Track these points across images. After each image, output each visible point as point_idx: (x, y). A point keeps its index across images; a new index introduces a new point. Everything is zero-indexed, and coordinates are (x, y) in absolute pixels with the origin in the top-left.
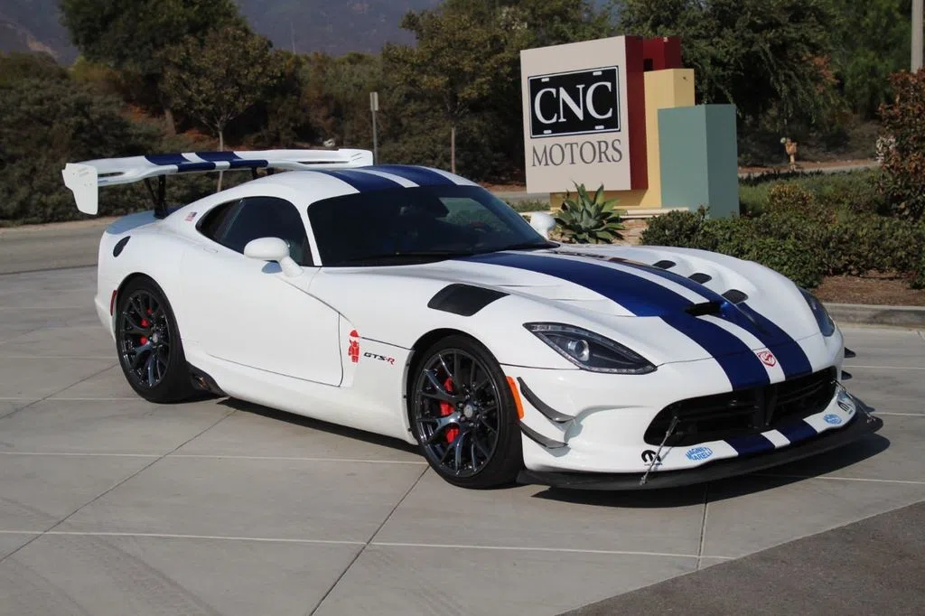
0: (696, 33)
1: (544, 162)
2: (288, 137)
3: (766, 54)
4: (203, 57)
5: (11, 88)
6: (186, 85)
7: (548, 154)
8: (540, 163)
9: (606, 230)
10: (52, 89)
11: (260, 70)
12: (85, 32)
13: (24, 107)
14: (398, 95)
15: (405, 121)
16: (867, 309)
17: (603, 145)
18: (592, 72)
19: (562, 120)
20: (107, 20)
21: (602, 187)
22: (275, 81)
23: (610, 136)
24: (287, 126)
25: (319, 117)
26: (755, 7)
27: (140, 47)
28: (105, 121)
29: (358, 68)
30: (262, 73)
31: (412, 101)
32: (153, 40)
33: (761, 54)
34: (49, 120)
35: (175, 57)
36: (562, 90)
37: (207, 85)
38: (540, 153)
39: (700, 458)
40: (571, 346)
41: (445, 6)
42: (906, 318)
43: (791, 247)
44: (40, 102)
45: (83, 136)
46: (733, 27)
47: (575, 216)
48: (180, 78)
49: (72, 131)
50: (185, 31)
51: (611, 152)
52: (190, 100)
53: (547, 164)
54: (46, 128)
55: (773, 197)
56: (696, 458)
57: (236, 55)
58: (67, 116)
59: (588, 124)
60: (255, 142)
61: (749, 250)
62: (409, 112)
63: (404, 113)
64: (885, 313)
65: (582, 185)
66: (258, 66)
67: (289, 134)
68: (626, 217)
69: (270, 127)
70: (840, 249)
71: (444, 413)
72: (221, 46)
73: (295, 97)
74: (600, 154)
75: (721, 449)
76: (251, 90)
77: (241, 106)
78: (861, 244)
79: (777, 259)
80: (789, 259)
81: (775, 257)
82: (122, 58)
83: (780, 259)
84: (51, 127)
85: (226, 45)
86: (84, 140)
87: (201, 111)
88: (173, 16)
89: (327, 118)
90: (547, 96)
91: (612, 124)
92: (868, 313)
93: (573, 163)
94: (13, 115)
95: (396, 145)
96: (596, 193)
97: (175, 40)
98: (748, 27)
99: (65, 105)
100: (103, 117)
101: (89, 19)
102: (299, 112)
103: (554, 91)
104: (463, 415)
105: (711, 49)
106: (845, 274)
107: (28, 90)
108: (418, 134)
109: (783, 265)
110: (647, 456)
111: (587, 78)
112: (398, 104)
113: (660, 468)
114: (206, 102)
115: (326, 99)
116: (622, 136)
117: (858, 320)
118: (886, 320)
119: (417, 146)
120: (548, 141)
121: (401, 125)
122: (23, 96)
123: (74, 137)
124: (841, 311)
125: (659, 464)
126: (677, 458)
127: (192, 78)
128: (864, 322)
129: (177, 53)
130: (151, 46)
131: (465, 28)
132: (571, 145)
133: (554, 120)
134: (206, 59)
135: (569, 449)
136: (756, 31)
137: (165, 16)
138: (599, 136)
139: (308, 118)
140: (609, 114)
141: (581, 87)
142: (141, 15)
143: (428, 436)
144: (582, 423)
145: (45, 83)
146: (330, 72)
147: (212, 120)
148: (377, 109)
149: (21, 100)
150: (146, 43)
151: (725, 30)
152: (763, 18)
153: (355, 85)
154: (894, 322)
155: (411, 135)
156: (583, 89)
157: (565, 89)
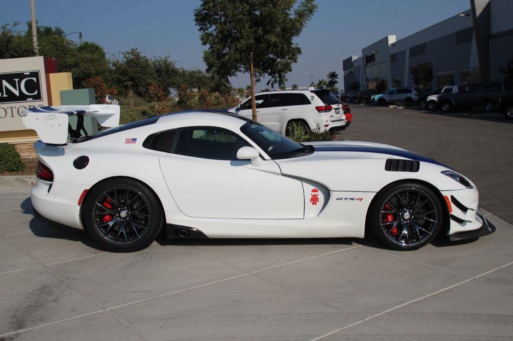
18: (23, 73)
19: (5, 95)
23: (36, 103)
36: (4, 81)
59: (23, 97)
91: (38, 97)
93: (13, 116)
104: (402, 219)
111: (21, 76)
138: (29, 103)
140: (36, 93)
141: (17, 80)
156: (18, 81)
157: (6, 81)
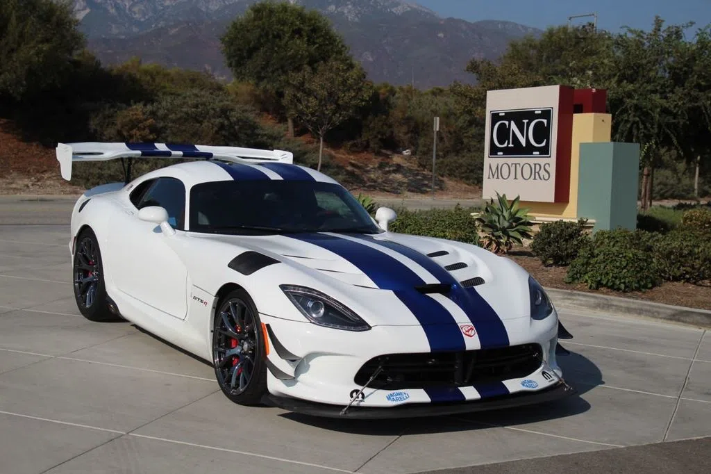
0: (653, 89)
1: (496, 176)
2: (376, 146)
3: (706, 108)
4: (314, 81)
5: (179, 95)
6: (299, 101)
7: (499, 169)
8: (493, 176)
9: (517, 230)
10: (206, 96)
11: (353, 94)
12: (236, 58)
13: (184, 110)
14: (463, 121)
15: (465, 141)
16: (668, 308)
17: (538, 167)
18: (534, 111)
19: (511, 145)
20: (252, 51)
21: (518, 198)
22: (363, 103)
23: (543, 161)
24: (376, 137)
25: (401, 133)
26: (700, 72)
27: (273, 72)
28: (240, 123)
29: (439, 99)
30: (355, 96)
31: (474, 126)
32: (282, 67)
33: (703, 108)
34: (201, 119)
35: (294, 81)
36: (512, 123)
37: (313, 102)
38: (494, 169)
39: (397, 399)
40: (310, 304)
41: (505, 57)
42: (698, 318)
43: (631, 255)
44: (196, 106)
45: (224, 132)
46: (683, 86)
47: (495, 218)
48: (294, 95)
49: (215, 129)
50: (305, 62)
51: (542, 173)
52: (301, 113)
53: (498, 178)
54: (198, 125)
55: (685, 219)
56: (394, 400)
57: (337, 82)
58: (214, 117)
59: (528, 150)
60: (350, 148)
61: (598, 254)
62: (469, 134)
63: (465, 135)
64: (682, 313)
65: (504, 195)
66: (352, 91)
67: (377, 144)
68: (535, 222)
69: (363, 136)
70: (679, 261)
71: (233, 346)
72: (328, 74)
73: (384, 117)
74: (535, 173)
75: (419, 396)
76: (346, 108)
77: (337, 119)
78: (695, 259)
79: (618, 264)
80: (627, 264)
81: (617, 262)
82: (260, 79)
83: (621, 263)
84: (201, 125)
85: (331, 74)
86: (224, 136)
87: (308, 121)
88: (299, 51)
89: (406, 133)
90: (502, 127)
91: (545, 151)
92: (669, 312)
93: (516, 178)
94: (176, 114)
95: (456, 158)
96: (513, 203)
97: (298, 69)
98: (695, 86)
99: (213, 109)
100: (239, 120)
101: (239, 50)
102: (385, 127)
103: (507, 123)
104: (243, 349)
105: (663, 102)
106: (683, 281)
107: (189, 97)
108: (475, 151)
109: (623, 269)
110: (354, 394)
111: (530, 115)
112: (461, 127)
113: (362, 404)
114: (313, 114)
115: (408, 120)
116: (551, 161)
117: (660, 316)
118: (682, 318)
119: (472, 160)
120: (500, 161)
121: (462, 143)
122: (186, 101)
123: (217, 132)
124: (648, 308)
125: (361, 401)
126: (378, 398)
127: (304, 97)
128: (664, 318)
129: (296, 78)
130: (280, 71)
131: (515, 74)
132: (516, 164)
133: (505, 145)
134: (315, 84)
135: (297, 381)
136: (701, 91)
137: (292, 51)
138: (535, 160)
139: (392, 132)
140: (544, 144)
141: (526, 121)
142: (276, 49)
143: (220, 360)
144: (310, 363)
145: (203, 93)
146: (414, 100)
147: (316, 130)
148: (438, 130)
149: (184, 103)
150: (277, 69)
151: (677, 88)
152: (707, 81)
153: (432, 111)
154: (688, 320)
155: (469, 151)
156: (527, 123)
157: (515, 122)
